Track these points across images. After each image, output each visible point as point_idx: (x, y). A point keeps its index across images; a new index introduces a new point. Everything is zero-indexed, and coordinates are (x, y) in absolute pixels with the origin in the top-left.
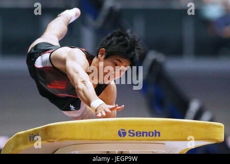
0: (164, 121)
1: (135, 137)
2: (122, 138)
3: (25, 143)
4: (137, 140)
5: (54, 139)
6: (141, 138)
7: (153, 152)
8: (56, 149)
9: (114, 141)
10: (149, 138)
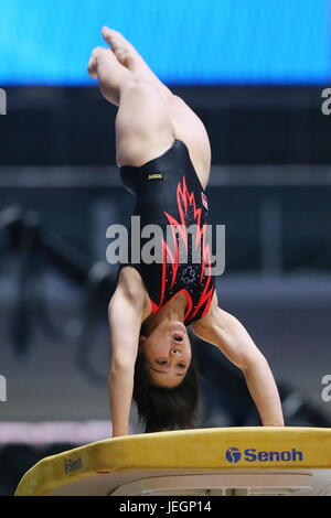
0: (310, 433)
1: (257, 462)
2: (233, 464)
3: (57, 476)
4: (262, 467)
5: (111, 467)
6: (268, 463)
7: (290, 490)
8: (113, 487)
9: (219, 470)
10: (281, 463)
